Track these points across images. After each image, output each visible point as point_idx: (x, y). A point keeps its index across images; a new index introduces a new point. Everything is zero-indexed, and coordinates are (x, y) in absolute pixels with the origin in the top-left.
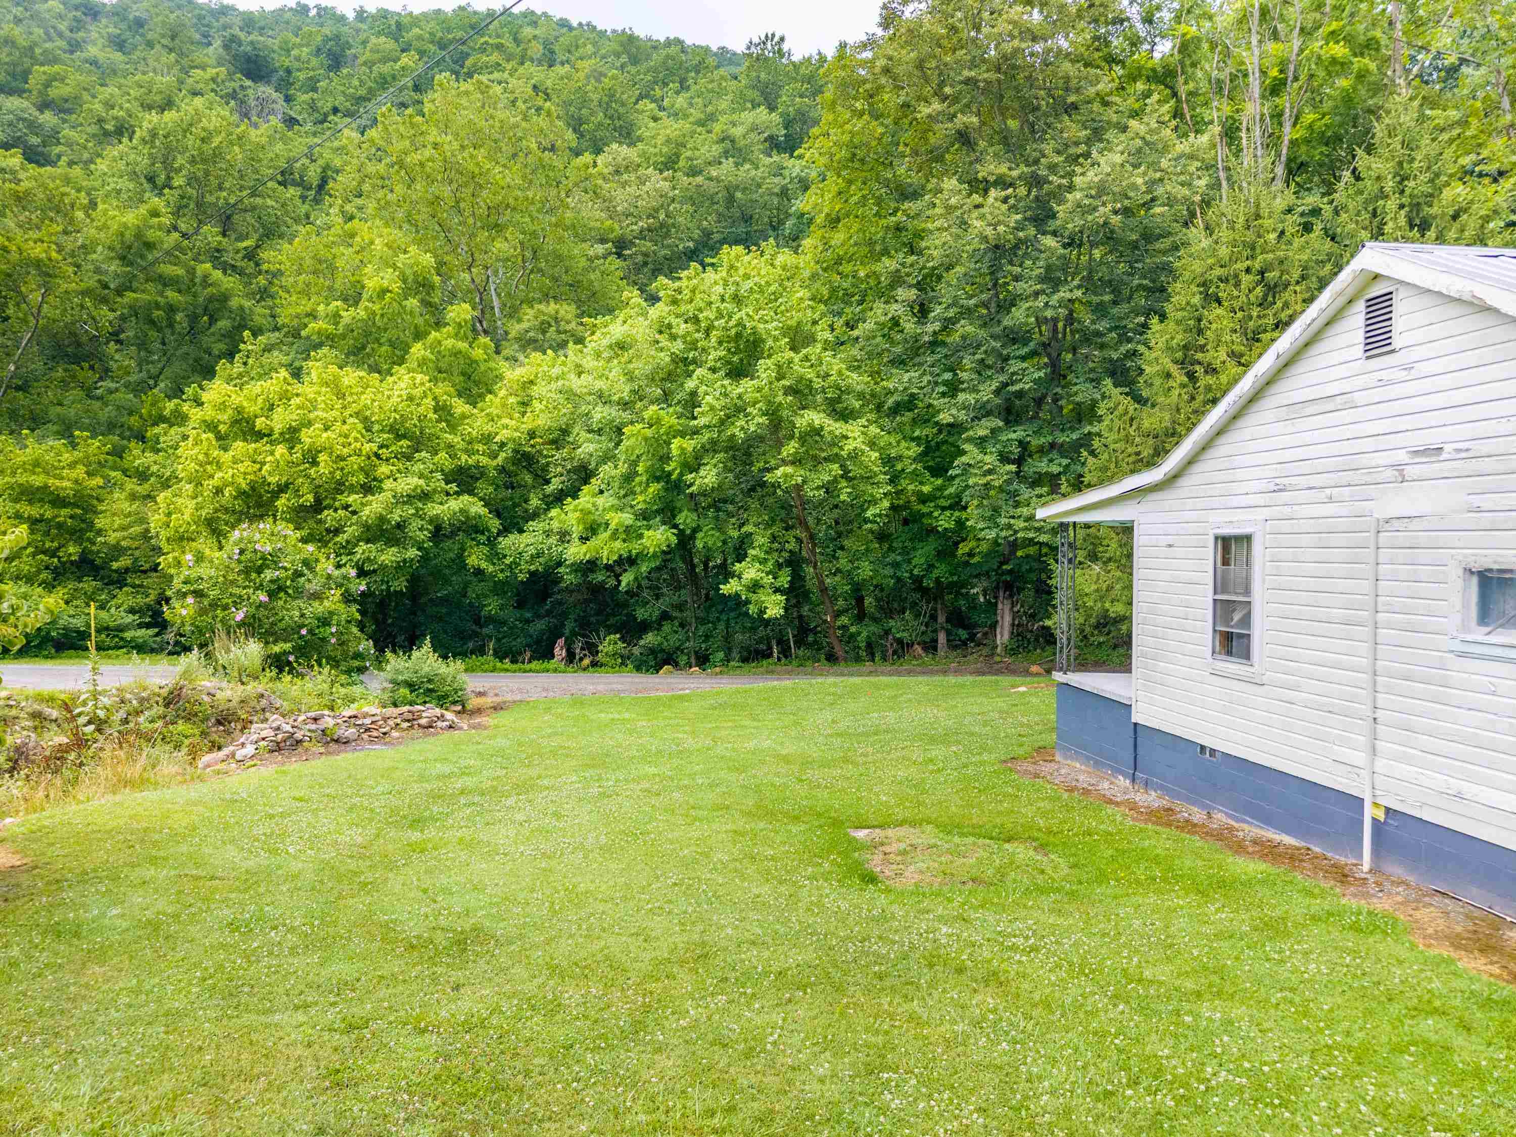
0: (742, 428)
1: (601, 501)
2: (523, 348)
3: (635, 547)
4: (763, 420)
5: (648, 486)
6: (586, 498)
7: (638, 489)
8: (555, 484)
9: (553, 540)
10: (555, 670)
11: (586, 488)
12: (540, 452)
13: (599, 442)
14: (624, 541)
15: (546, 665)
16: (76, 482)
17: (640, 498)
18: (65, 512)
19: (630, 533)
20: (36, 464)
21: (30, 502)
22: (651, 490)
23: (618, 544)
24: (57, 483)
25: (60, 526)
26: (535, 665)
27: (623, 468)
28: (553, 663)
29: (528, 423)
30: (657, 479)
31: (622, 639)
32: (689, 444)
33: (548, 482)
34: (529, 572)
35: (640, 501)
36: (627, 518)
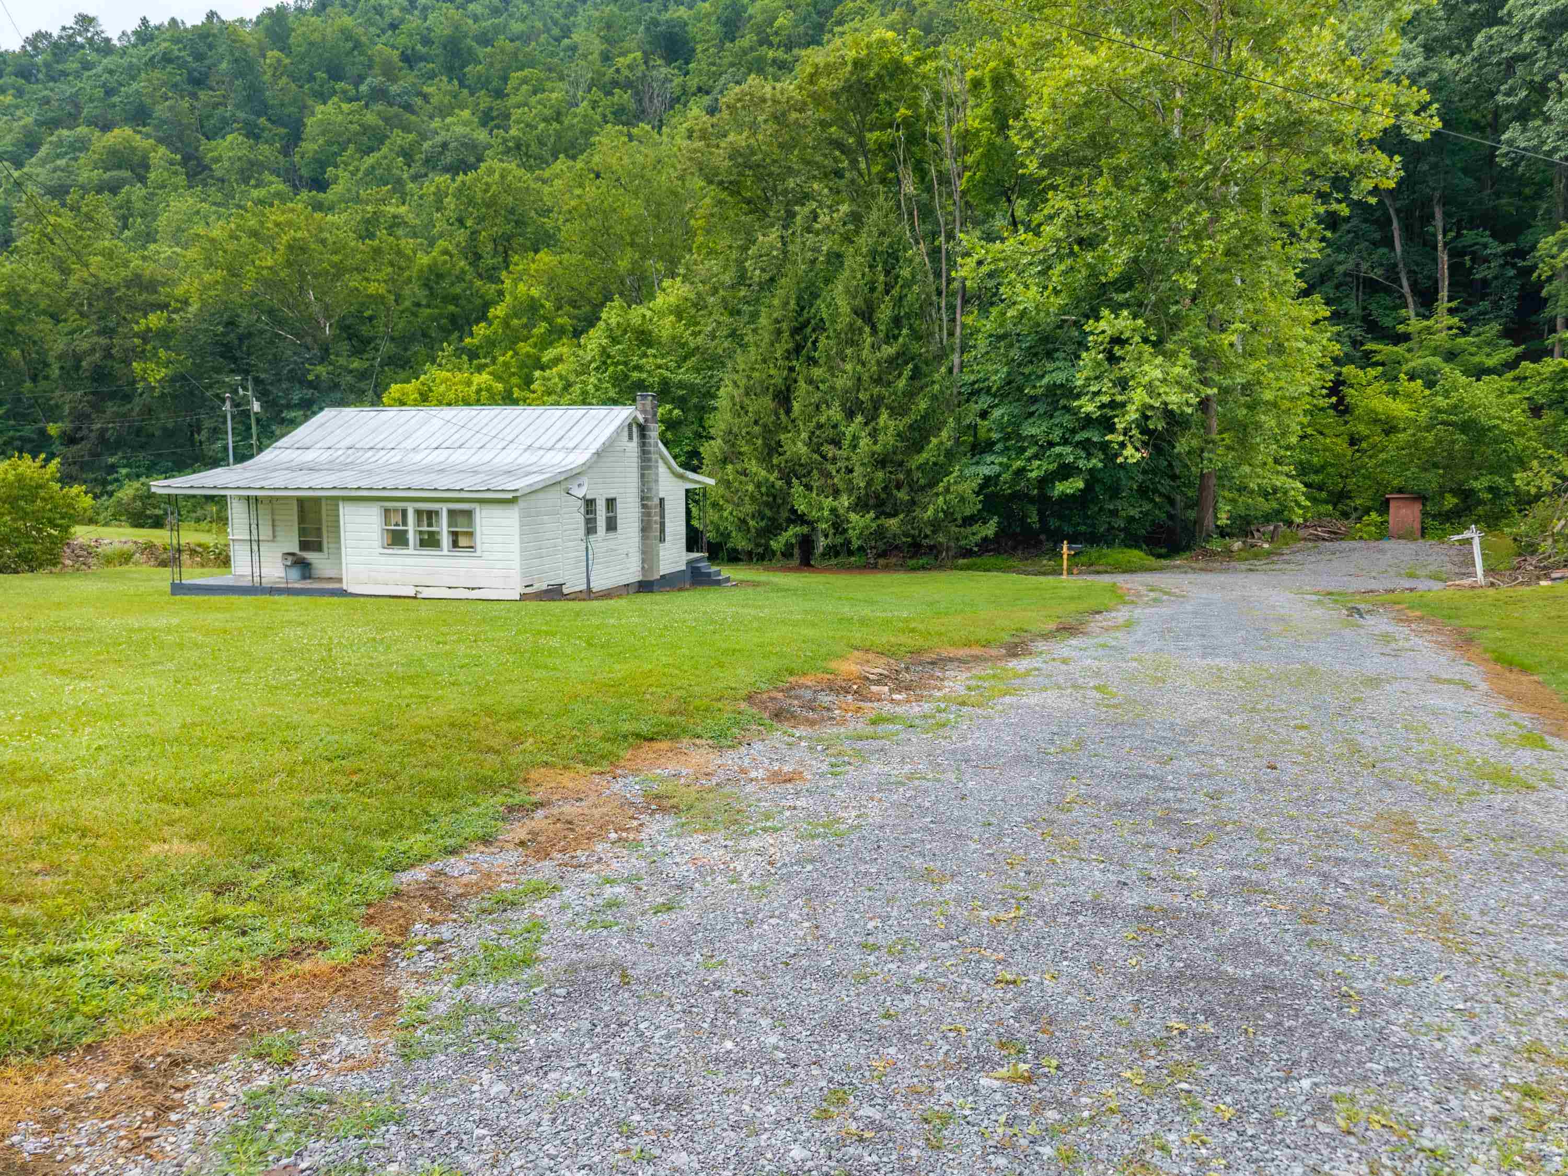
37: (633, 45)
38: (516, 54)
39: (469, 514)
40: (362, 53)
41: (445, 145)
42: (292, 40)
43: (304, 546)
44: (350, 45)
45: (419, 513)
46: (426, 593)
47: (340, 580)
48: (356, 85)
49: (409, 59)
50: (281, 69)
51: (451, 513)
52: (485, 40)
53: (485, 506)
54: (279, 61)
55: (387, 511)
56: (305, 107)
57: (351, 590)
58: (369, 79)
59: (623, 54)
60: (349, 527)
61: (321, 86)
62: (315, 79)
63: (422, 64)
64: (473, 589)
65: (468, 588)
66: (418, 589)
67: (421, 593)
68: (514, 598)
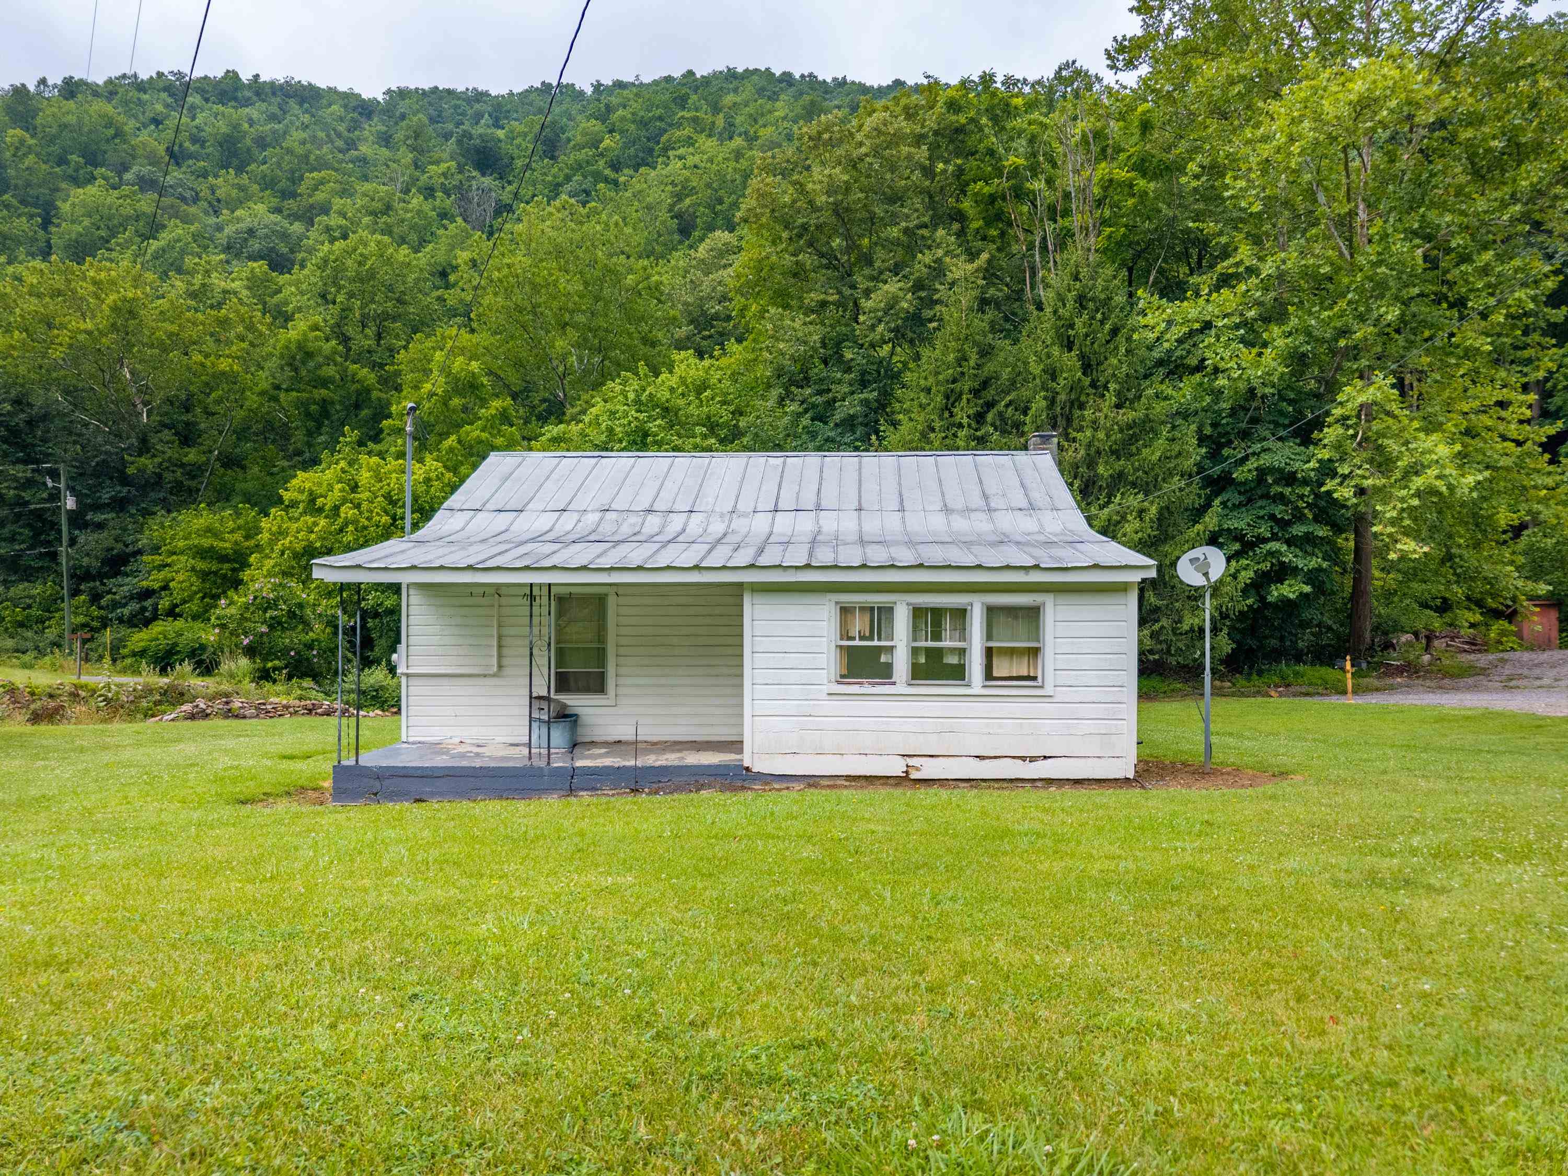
16: (236, 543)
18: (227, 566)
20: (209, 530)
21: (203, 558)
24: (221, 544)
25: (224, 577)
37: (445, 156)
38: (307, 157)
39: (1033, 614)
40: (125, 141)
41: (251, 232)
42: (39, 121)
43: (563, 683)
44: (112, 131)
45: (918, 613)
46: (930, 769)
47: (736, 746)
48: (120, 174)
49: (176, 156)
50: (24, 150)
51: (991, 611)
52: (262, 143)
53: (1063, 599)
54: (22, 142)
55: (845, 611)
56: (57, 190)
57: (760, 766)
58: (135, 169)
59: (437, 163)
60: (763, 644)
61: (76, 170)
62: (67, 162)
63: (191, 162)
64: (1033, 759)
65: (1024, 759)
66: (912, 762)
67: (918, 769)
68: (1120, 775)
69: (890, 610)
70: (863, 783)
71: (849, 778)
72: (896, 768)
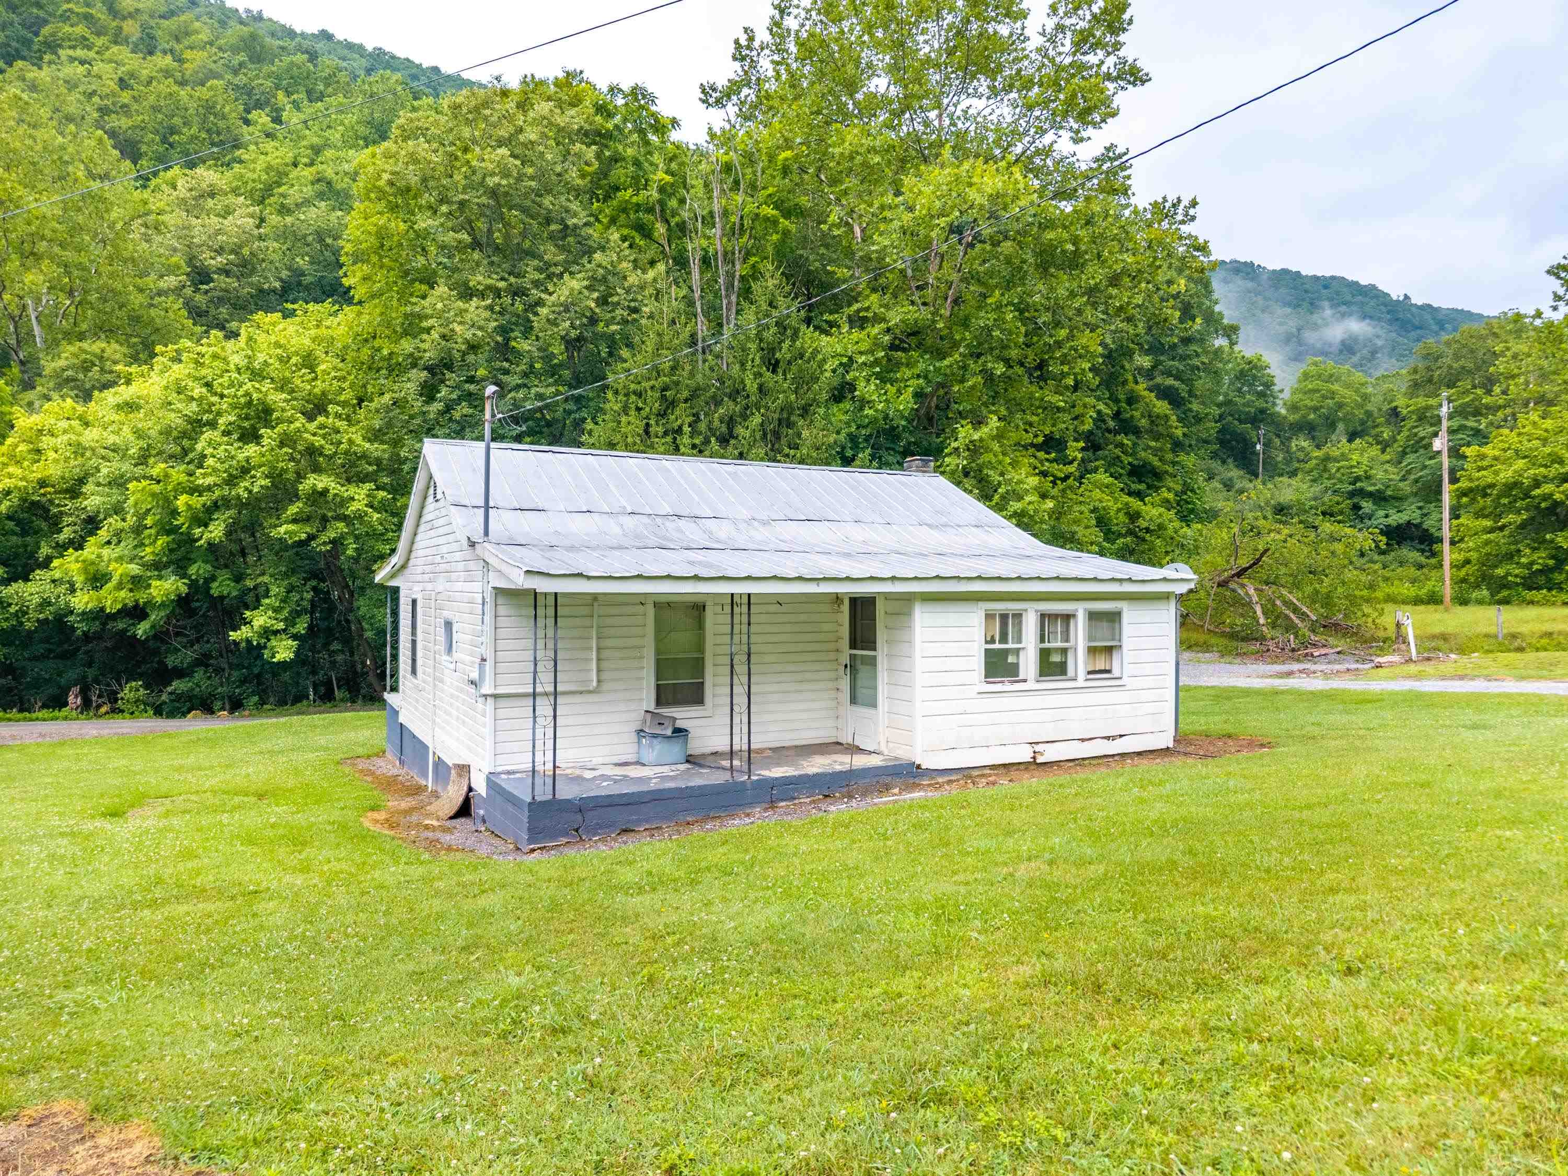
0: (246, 489)
1: (106, 552)
2: (59, 387)
3: (142, 597)
4: (266, 482)
5: (156, 539)
6: (91, 550)
7: (147, 542)
8: (66, 534)
9: (62, 589)
10: (66, 718)
11: (92, 539)
12: (51, 501)
13: (108, 495)
14: (131, 590)
15: (56, 713)
17: (148, 550)
19: (137, 582)
22: (159, 542)
23: (123, 594)
26: (44, 713)
27: (131, 520)
28: (65, 711)
29: (37, 472)
30: (168, 533)
31: (146, 686)
32: (197, 502)
33: (60, 531)
34: (38, 620)
35: (148, 553)
36: (134, 569)
39: (1114, 617)
43: (665, 696)
45: (1042, 618)
46: (1050, 754)
51: (1090, 616)
53: (1133, 605)
55: (989, 617)
57: (928, 763)
64: (1113, 738)
65: (1108, 738)
66: (1038, 748)
67: (1042, 754)
68: (1163, 746)
69: (1018, 616)
70: (1002, 771)
71: (993, 767)
72: (1024, 755)
